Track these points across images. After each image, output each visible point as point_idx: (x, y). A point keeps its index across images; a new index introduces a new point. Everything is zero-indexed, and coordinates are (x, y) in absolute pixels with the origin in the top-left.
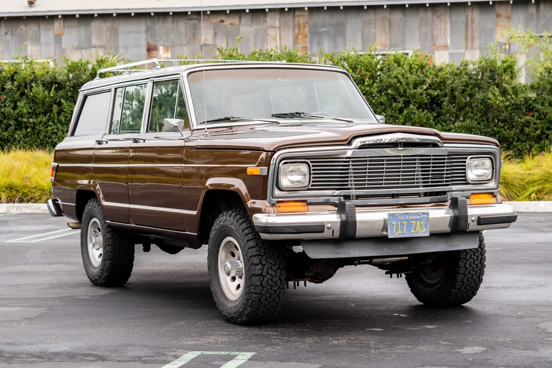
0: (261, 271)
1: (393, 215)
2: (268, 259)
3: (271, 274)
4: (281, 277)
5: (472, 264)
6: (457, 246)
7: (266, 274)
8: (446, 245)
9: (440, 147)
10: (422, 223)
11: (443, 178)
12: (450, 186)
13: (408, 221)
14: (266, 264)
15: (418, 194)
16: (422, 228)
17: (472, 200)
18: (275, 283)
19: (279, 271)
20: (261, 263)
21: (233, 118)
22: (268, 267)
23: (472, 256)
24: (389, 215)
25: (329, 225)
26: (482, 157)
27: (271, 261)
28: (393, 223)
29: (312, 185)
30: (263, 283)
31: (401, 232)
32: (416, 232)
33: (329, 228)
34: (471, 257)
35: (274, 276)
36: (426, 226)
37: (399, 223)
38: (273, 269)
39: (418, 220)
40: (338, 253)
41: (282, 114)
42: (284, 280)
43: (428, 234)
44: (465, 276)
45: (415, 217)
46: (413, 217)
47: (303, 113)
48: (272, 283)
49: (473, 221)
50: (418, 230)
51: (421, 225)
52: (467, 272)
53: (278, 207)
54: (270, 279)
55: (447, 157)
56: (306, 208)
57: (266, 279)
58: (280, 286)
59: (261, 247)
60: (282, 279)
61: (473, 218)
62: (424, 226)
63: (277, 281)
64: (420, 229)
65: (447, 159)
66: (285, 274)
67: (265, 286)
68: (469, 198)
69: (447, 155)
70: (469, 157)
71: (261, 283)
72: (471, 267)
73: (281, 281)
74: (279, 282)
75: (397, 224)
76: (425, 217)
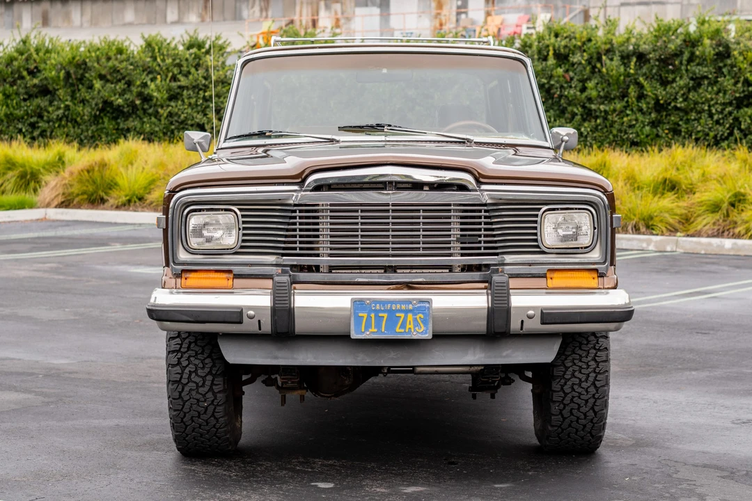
0: (179, 376)
1: (361, 301)
2: (192, 359)
3: (195, 382)
4: (214, 387)
5: (576, 387)
7: (187, 381)
8: (483, 355)
9: (468, 190)
10: (418, 317)
11: (480, 242)
12: (500, 256)
13: (391, 313)
14: (187, 366)
15: (450, 268)
16: (416, 324)
17: (549, 281)
18: (204, 396)
19: (209, 378)
20: (179, 363)
21: (271, 131)
22: (190, 371)
23: (577, 374)
24: (354, 302)
25: (251, 313)
26: (572, 209)
27: (197, 362)
28: (360, 315)
29: (242, 247)
30: (183, 394)
31: (376, 330)
32: (405, 332)
33: (251, 318)
34: (573, 376)
35: (200, 384)
36: (425, 322)
37: (373, 315)
38: (199, 374)
39: (410, 311)
40: (276, 358)
41: (355, 127)
42: (219, 392)
43: (428, 336)
44: (565, 405)
45: (403, 307)
46: (401, 307)
47: (390, 126)
48: (199, 396)
49: (530, 317)
50: (410, 328)
51: (415, 320)
52: (567, 400)
53: (183, 280)
54: (194, 390)
55: (486, 208)
56: (230, 282)
57: (187, 389)
58: (213, 401)
59: (185, 339)
60: (216, 391)
61: (531, 312)
62: (422, 322)
63: (207, 393)
64: (415, 327)
65: (486, 211)
66: (222, 383)
67: (187, 401)
68: (544, 276)
69: (485, 205)
70: (545, 208)
71: (180, 395)
72: (574, 393)
73: (214, 394)
74: (210, 395)
75: (369, 317)
76: (425, 307)
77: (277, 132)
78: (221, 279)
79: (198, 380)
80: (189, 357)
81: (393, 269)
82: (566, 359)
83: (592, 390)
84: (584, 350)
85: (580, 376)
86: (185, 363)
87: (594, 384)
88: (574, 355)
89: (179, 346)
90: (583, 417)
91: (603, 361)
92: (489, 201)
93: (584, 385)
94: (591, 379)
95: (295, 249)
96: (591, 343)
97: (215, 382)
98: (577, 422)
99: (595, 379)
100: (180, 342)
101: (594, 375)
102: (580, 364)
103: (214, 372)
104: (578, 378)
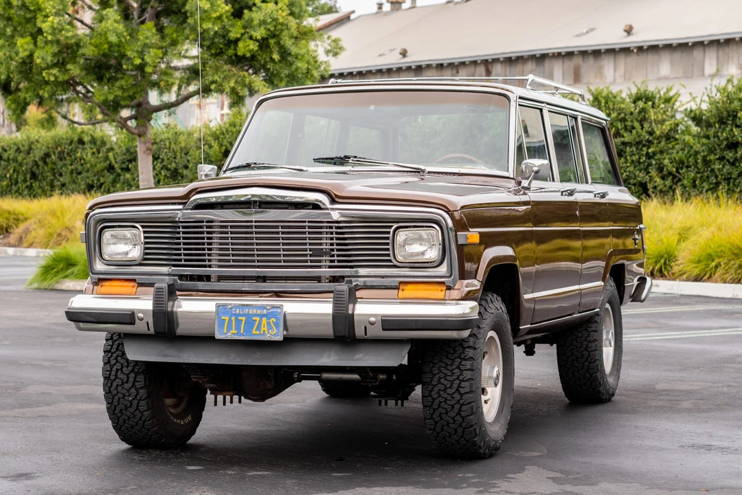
0: (109, 373)
1: (224, 305)
2: (119, 358)
3: (121, 379)
4: (136, 384)
5: (442, 393)
6: (358, 359)
7: (114, 377)
8: (336, 358)
9: (321, 209)
10: (271, 321)
11: (333, 256)
12: (354, 269)
13: (248, 316)
14: (115, 364)
16: (270, 328)
17: (401, 292)
18: (128, 391)
19: (132, 375)
20: (109, 362)
21: (255, 163)
24: (218, 306)
25: (141, 315)
26: (420, 227)
27: (123, 361)
28: (223, 318)
29: (145, 259)
30: (112, 389)
31: (236, 332)
32: (260, 334)
33: (141, 319)
34: (439, 382)
35: (125, 380)
36: (277, 325)
37: (233, 318)
38: (124, 372)
39: (265, 315)
40: (166, 356)
41: (326, 159)
42: (141, 388)
43: (280, 338)
44: (435, 410)
45: (259, 312)
46: (257, 311)
47: (355, 157)
48: (124, 391)
49: (372, 324)
50: (264, 331)
51: (269, 323)
52: (435, 405)
53: (99, 287)
54: (120, 386)
55: (336, 225)
56: (135, 289)
57: (115, 384)
58: (136, 396)
59: (116, 341)
60: (138, 387)
61: (372, 319)
62: (275, 325)
63: (130, 389)
64: (268, 330)
65: (337, 228)
66: (143, 380)
67: (115, 395)
68: (397, 288)
69: (338, 222)
70: (395, 226)
71: (110, 390)
72: (440, 398)
73: (137, 390)
74: (133, 390)
75: (230, 320)
76: (277, 312)
77: (260, 164)
78: (129, 287)
79: (123, 376)
80: (117, 356)
81: (264, 279)
82: (433, 367)
83: (457, 396)
84: (450, 359)
85: (445, 382)
86: (113, 362)
87: (457, 390)
88: (440, 363)
89: (110, 347)
90: (452, 421)
91: (468, 370)
92: (340, 219)
93: (449, 391)
94: (455, 386)
95: (180, 260)
96: (457, 352)
97: (137, 379)
98: (448, 426)
99: (459, 386)
100: (111, 344)
101: (458, 382)
102: (446, 371)
103: (136, 370)
104: (443, 384)
